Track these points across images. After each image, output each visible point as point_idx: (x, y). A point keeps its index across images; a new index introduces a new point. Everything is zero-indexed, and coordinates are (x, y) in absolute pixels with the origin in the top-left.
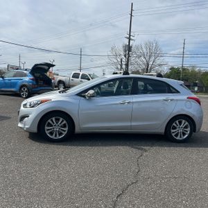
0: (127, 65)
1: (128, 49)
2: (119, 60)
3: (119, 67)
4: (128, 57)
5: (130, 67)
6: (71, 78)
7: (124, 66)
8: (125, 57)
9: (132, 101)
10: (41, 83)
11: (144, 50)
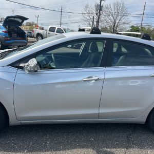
0: (98, 22)
1: (100, 8)
2: (92, 18)
3: (91, 23)
4: (99, 15)
5: (100, 24)
6: (48, 32)
7: (95, 23)
8: (97, 15)
9: (102, 77)
10: (15, 35)
11: (113, 9)
